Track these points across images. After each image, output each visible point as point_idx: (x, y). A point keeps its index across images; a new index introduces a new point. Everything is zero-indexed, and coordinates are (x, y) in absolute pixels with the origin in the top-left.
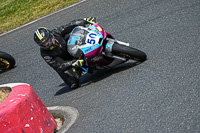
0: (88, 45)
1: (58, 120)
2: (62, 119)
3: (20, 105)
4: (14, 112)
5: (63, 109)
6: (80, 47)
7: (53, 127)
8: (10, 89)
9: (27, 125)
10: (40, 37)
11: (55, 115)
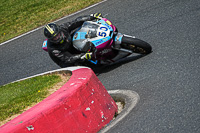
0: (99, 38)
1: (118, 104)
2: (123, 103)
3: (80, 89)
4: (75, 95)
5: (124, 92)
6: (91, 40)
7: (114, 111)
8: (71, 73)
9: (88, 109)
10: (51, 31)
11: (116, 99)
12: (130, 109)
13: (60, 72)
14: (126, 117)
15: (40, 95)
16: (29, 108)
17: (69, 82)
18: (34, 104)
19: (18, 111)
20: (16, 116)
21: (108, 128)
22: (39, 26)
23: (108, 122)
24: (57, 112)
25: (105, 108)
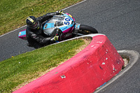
1: (125, 60)
2: (128, 59)
4: (94, 54)
11: (124, 56)
12: (133, 64)
13: (84, 38)
14: (130, 69)
15: (70, 54)
16: (62, 63)
17: (90, 45)
18: (65, 60)
19: (54, 65)
20: (53, 68)
21: (117, 77)
22: (69, 6)
23: (117, 72)
24: (82, 65)
25: (116, 63)
